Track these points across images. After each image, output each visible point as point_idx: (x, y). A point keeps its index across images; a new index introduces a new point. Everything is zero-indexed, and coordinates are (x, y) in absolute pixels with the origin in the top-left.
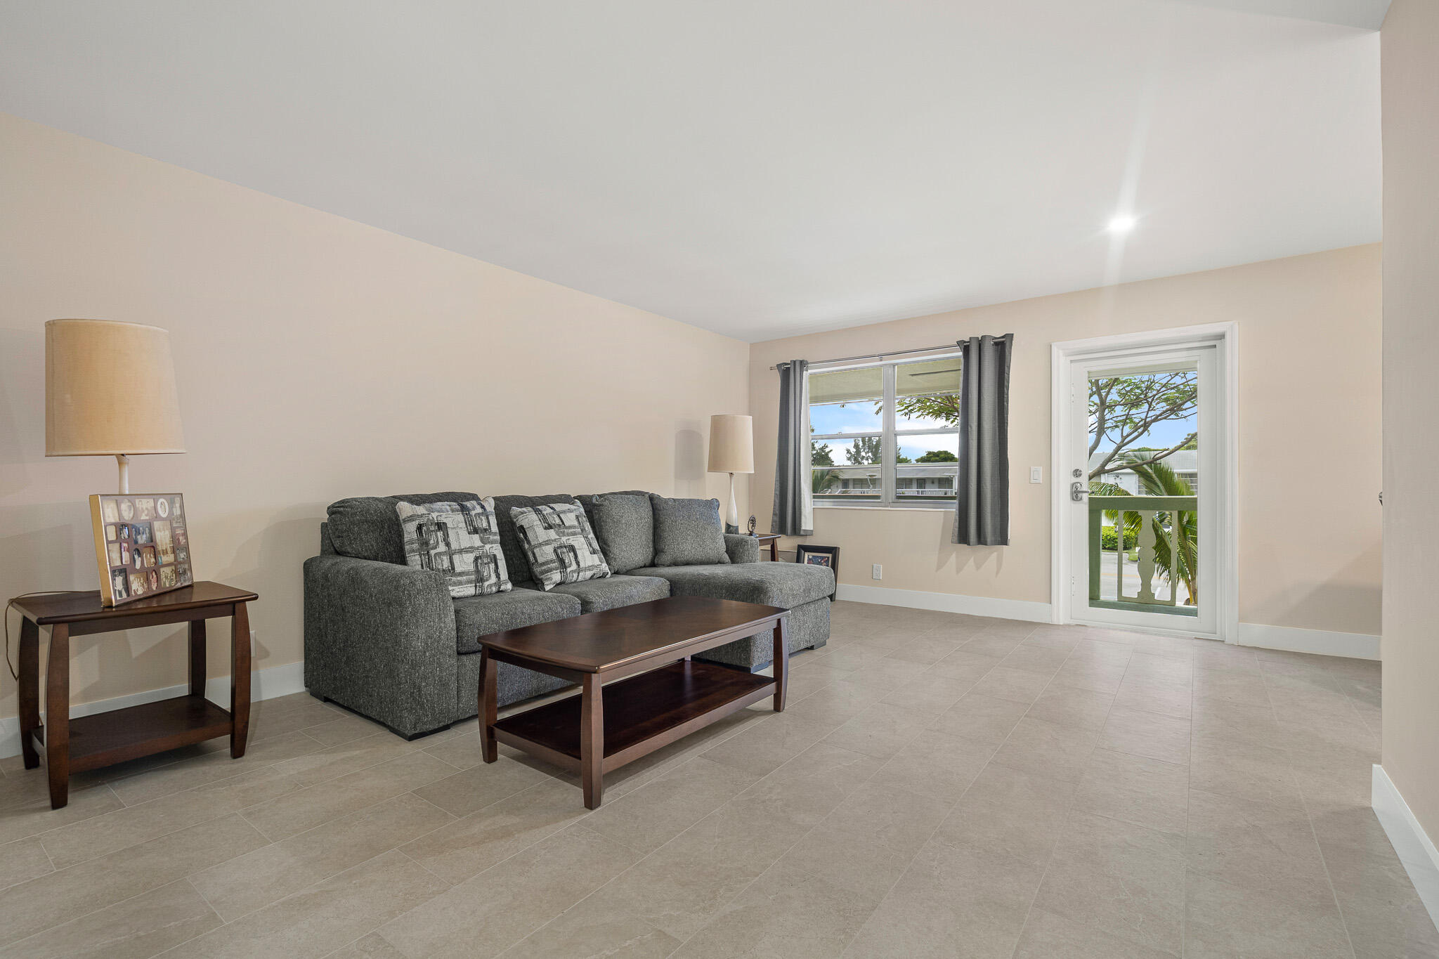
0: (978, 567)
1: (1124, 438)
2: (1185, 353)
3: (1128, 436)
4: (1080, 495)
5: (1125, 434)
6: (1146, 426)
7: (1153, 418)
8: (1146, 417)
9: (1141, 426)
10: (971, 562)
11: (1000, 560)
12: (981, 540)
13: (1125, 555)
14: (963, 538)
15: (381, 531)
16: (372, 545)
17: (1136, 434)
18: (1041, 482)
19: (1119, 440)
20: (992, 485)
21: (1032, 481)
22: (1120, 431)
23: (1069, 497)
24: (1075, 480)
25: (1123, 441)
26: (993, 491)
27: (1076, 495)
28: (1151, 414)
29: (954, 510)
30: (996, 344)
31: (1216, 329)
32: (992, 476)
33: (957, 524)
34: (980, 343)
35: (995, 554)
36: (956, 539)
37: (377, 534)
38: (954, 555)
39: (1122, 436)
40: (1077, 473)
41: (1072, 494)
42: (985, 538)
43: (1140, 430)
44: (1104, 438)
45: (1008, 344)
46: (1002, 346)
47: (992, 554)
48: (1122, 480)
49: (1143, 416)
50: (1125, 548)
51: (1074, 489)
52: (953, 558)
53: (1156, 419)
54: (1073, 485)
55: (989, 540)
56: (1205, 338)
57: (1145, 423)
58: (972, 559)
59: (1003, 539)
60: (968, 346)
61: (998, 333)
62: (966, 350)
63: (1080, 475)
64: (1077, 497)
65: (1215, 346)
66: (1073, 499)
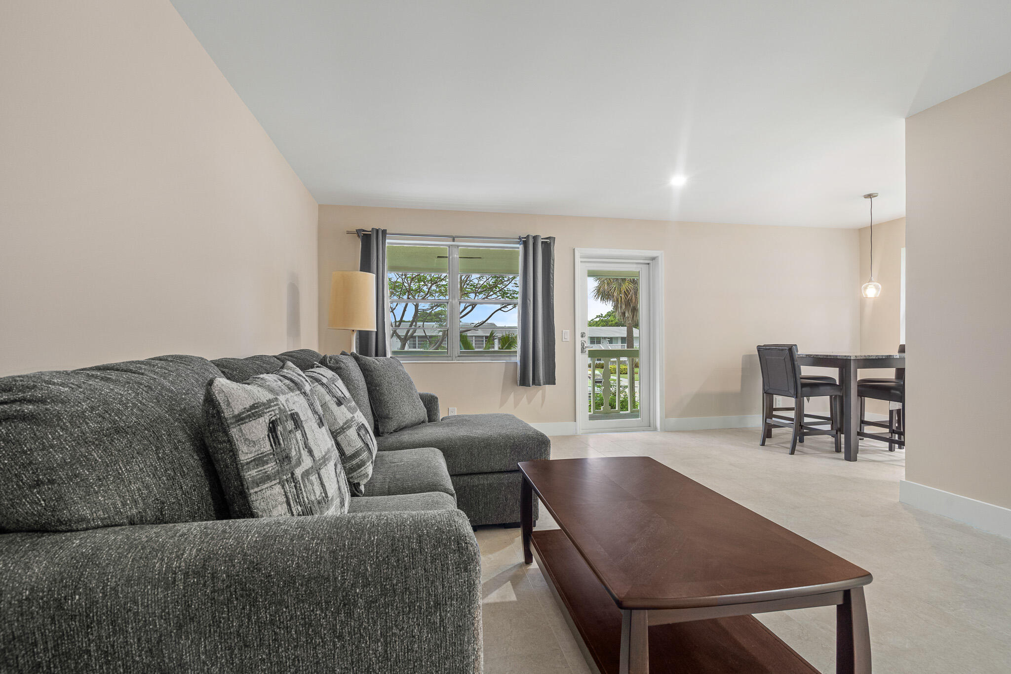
0: (529, 401)
2: (635, 266)
4: (585, 349)
10: (524, 400)
11: (543, 397)
12: (536, 382)
14: (523, 382)
15: (157, 448)
16: (147, 487)
18: (569, 341)
20: (543, 343)
21: (564, 340)
27: (583, 349)
30: (544, 242)
31: (659, 253)
32: (543, 336)
33: (520, 372)
34: (535, 240)
35: (541, 391)
36: (519, 383)
37: (152, 458)
38: (513, 393)
40: (583, 335)
41: (581, 348)
42: (539, 380)
45: (552, 244)
46: (548, 246)
51: (583, 345)
52: (512, 396)
55: (542, 382)
56: (646, 258)
58: (525, 396)
59: (551, 379)
60: (526, 241)
61: (545, 234)
62: (525, 244)
65: (649, 264)
66: (582, 352)
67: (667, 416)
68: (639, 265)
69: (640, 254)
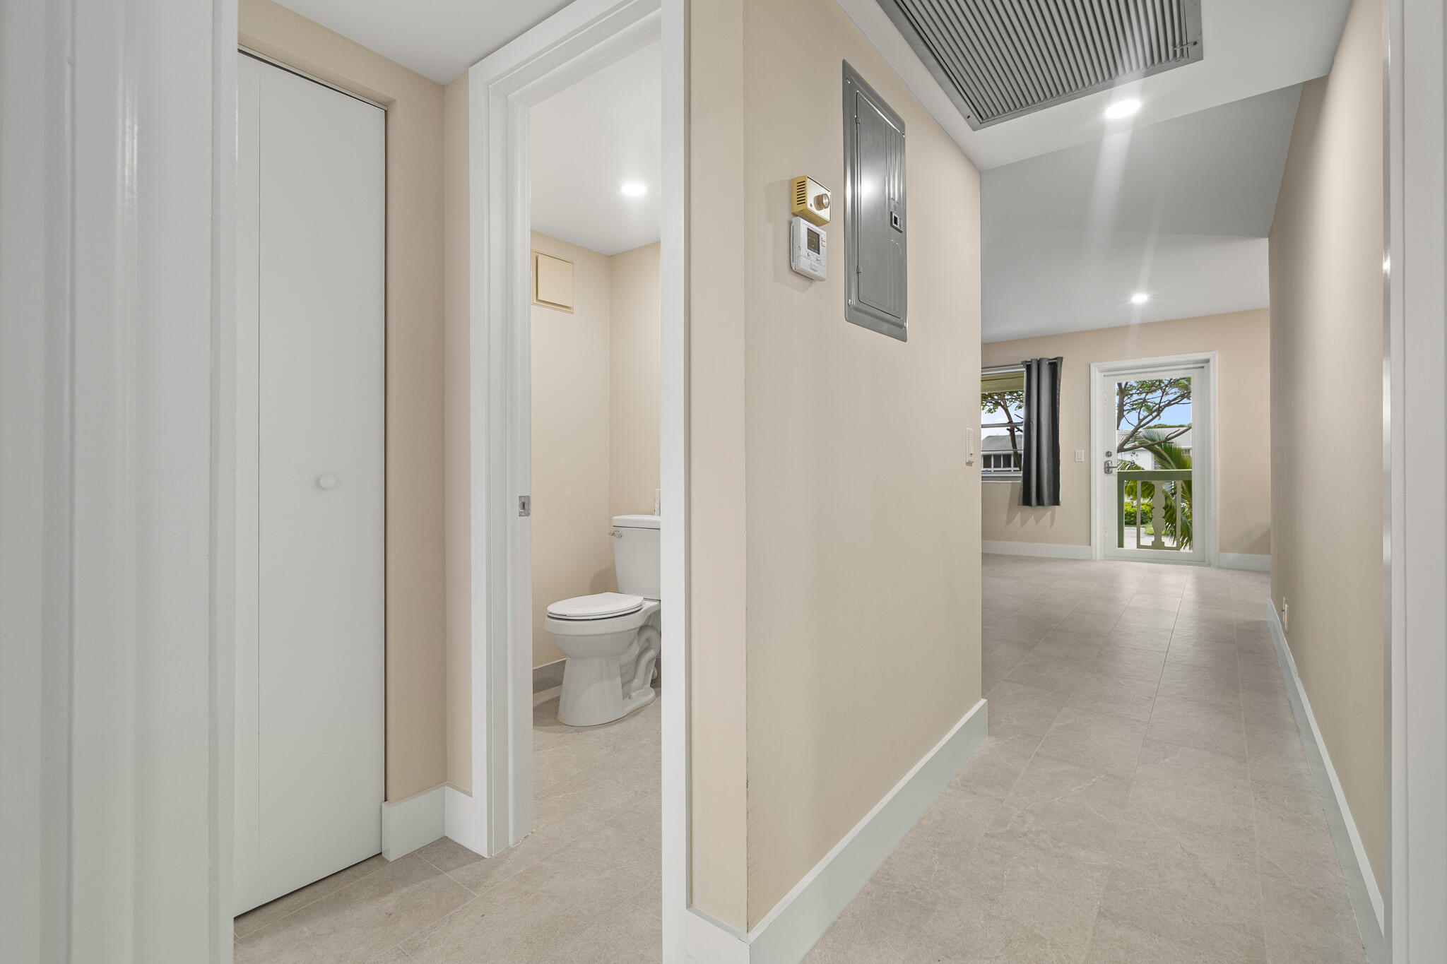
0: (1037, 521)
1: (1141, 421)
2: (1182, 371)
3: (1145, 418)
4: (1110, 470)
5: (1141, 417)
6: (1159, 411)
7: (1166, 403)
8: (1160, 402)
9: (1155, 410)
10: (1032, 519)
11: (1053, 516)
12: (1040, 502)
13: (1142, 530)
14: (1026, 501)
17: (1150, 417)
18: (1083, 460)
19: (1136, 423)
20: (1048, 463)
21: (1077, 460)
22: (1137, 414)
23: (1103, 470)
24: (1107, 459)
25: (1140, 423)
26: (1048, 467)
27: (1108, 469)
28: (1165, 399)
29: (1020, 482)
30: (1050, 364)
31: (1203, 357)
32: (1048, 456)
33: (1022, 492)
34: (1039, 363)
35: (1050, 512)
36: (1021, 502)
38: (1019, 514)
39: (1139, 419)
40: (1108, 453)
41: (1105, 469)
42: (1043, 500)
43: (1155, 414)
44: (1123, 421)
45: (1059, 365)
46: (1055, 366)
47: (1048, 513)
48: (1139, 457)
49: (1157, 401)
50: (1142, 523)
51: (1107, 465)
52: (1018, 517)
53: (1169, 404)
54: (1106, 462)
55: (1046, 502)
56: (1198, 361)
58: (1033, 517)
59: (1056, 501)
60: (1030, 365)
61: (1051, 355)
62: (1029, 368)
63: (1111, 455)
64: (1108, 471)
65: (1203, 367)
66: (1106, 472)
67: (1222, 550)
68: (1188, 371)
69: (1185, 359)
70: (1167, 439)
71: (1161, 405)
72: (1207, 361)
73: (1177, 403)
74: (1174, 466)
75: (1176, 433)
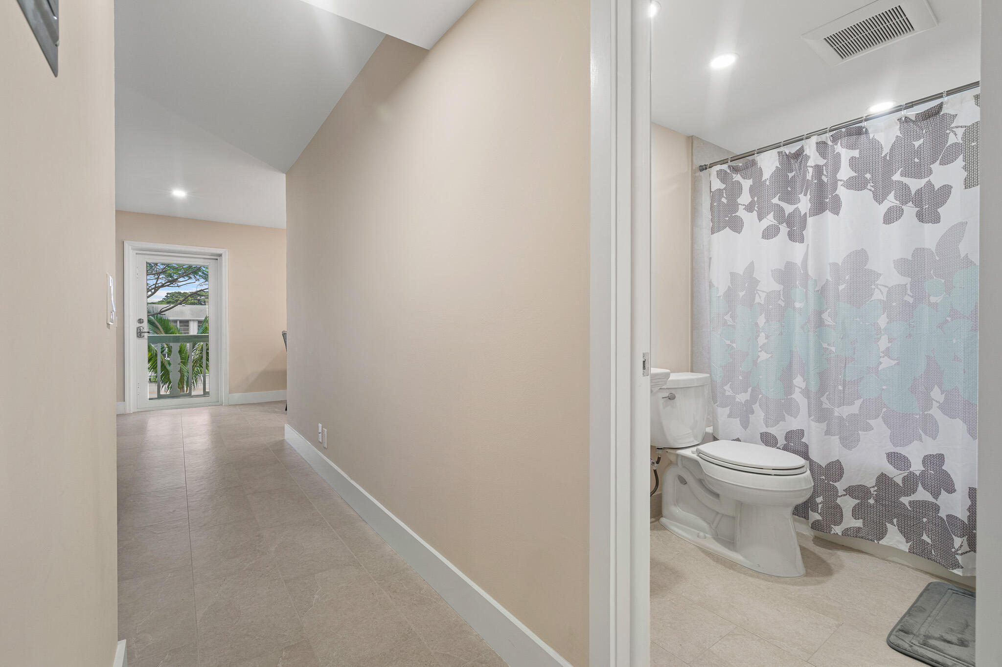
4: (142, 334)
23: (135, 336)
24: (139, 325)
27: (140, 334)
31: (218, 251)
40: (140, 321)
41: (137, 333)
51: (139, 331)
54: (137, 328)
57: (156, 287)
63: (143, 322)
64: (140, 335)
65: (217, 259)
66: (138, 337)
67: (231, 392)
68: (206, 260)
69: (203, 251)
70: (161, 312)
71: (157, 285)
72: (220, 255)
73: (168, 286)
74: (163, 332)
75: (167, 308)
